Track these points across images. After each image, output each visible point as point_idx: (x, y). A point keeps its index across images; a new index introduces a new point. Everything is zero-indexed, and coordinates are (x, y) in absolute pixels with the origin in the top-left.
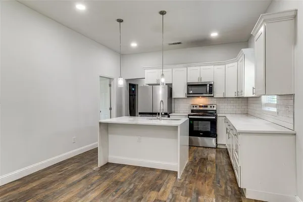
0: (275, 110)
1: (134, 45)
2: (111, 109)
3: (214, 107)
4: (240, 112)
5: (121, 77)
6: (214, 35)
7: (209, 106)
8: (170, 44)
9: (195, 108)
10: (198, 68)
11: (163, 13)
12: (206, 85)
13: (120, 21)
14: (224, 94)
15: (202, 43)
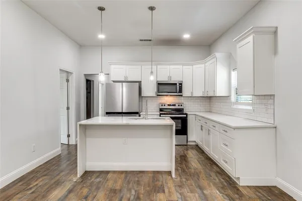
0: (250, 108)
1: (101, 36)
2: (68, 108)
3: (181, 105)
4: (204, 110)
5: (102, 72)
6: (186, 36)
7: (177, 105)
8: (141, 40)
9: (163, 107)
10: (168, 67)
11: (152, 9)
12: (176, 84)
13: (101, 9)
14: (192, 93)
15: (173, 42)
